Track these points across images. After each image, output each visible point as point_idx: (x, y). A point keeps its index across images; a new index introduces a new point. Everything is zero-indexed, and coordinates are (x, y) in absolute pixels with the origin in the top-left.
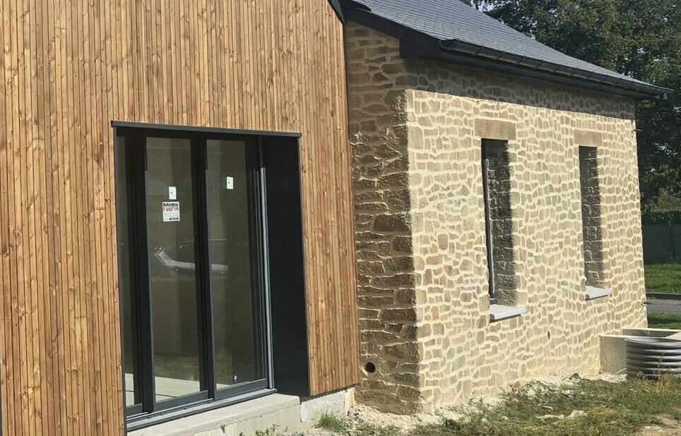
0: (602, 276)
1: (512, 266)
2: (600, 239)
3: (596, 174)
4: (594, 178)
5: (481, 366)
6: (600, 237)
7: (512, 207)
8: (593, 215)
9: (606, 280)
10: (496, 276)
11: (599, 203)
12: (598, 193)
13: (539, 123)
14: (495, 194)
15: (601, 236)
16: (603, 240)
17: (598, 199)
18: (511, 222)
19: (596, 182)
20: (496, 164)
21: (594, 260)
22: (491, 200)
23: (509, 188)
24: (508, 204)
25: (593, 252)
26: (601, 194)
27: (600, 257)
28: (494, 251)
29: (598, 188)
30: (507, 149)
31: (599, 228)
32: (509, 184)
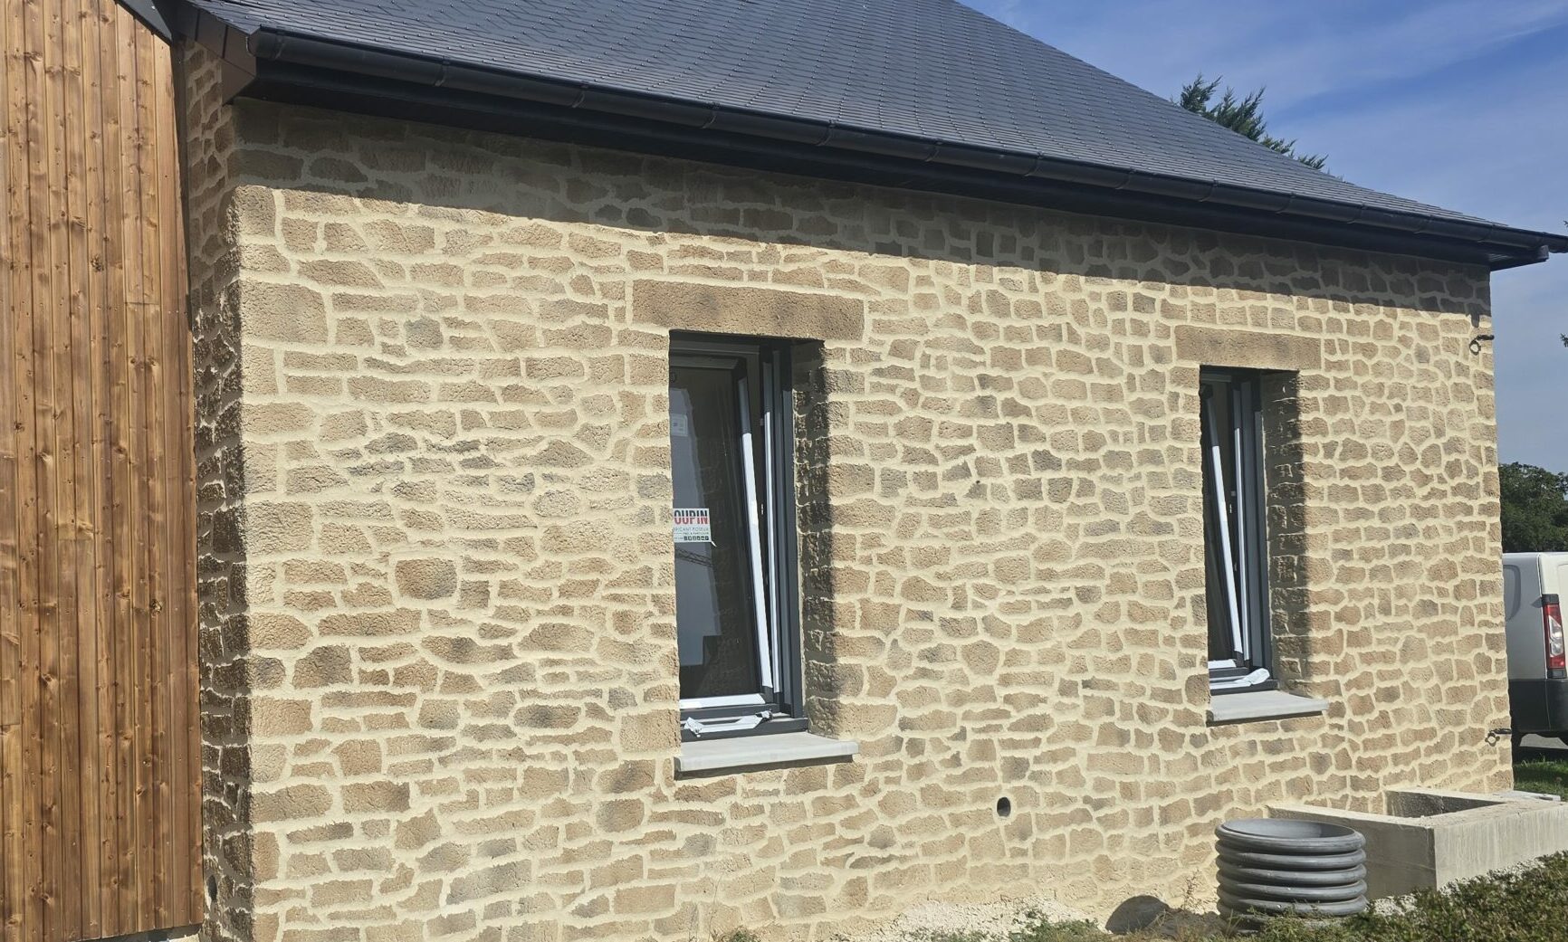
0: (1308, 669)
1: (831, 643)
2: (1305, 584)
3: (1297, 435)
4: (1294, 442)
5: (622, 887)
6: (1303, 580)
7: (834, 502)
8: (1291, 528)
9: (1317, 679)
10: (807, 665)
11: (1303, 501)
12: (1300, 478)
13: (998, 305)
14: (806, 471)
15: (1305, 577)
16: (1312, 587)
17: (1301, 491)
18: (830, 535)
19: (1297, 452)
20: (808, 400)
21: (1291, 632)
22: (799, 485)
23: (827, 456)
24: (825, 494)
25: (1291, 615)
26: (1307, 480)
27: (1305, 625)
28: (804, 609)
29: (1300, 467)
30: (823, 361)
31: (1302, 559)
32: (828, 447)
